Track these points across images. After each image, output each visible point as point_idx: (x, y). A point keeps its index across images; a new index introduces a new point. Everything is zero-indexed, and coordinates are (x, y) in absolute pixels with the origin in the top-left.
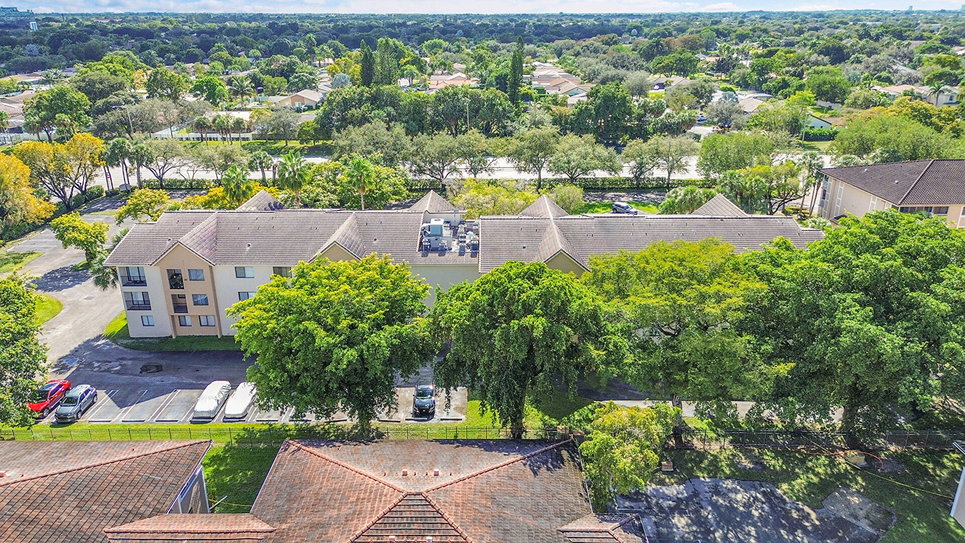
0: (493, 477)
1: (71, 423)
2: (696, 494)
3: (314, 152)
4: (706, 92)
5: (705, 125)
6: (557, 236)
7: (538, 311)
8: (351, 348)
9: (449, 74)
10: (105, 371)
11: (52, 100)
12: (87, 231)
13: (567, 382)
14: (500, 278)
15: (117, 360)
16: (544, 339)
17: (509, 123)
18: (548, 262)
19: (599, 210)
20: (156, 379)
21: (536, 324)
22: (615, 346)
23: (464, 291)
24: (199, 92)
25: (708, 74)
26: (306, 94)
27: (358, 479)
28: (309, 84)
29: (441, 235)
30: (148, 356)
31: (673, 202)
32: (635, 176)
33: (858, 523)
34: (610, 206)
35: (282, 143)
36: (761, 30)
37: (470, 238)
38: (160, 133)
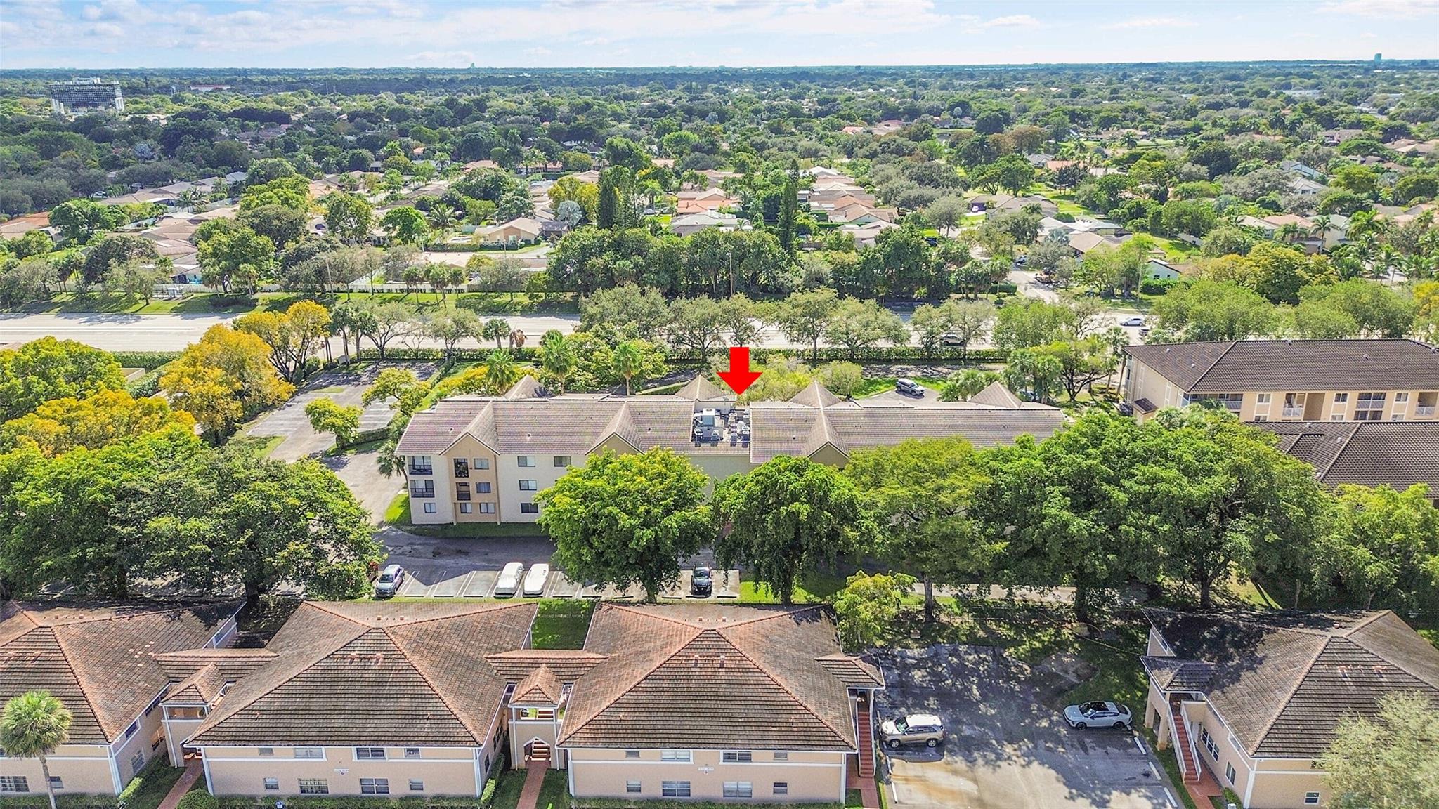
0: (767, 624)
1: (389, 598)
2: (937, 654)
3: (545, 309)
4: (1029, 226)
5: (1026, 269)
6: (825, 427)
7: (803, 499)
8: (648, 528)
9: (702, 189)
10: (400, 554)
11: (233, 247)
12: (343, 417)
13: (828, 558)
14: (771, 472)
15: (408, 545)
16: (807, 522)
17: (780, 274)
18: (812, 457)
19: (881, 387)
20: (451, 562)
21: (801, 510)
22: (867, 528)
23: (739, 481)
24: (391, 225)
25: (1048, 185)
26: (521, 223)
27: (665, 624)
28: (525, 210)
29: (713, 425)
30: (435, 542)
31: (954, 386)
32: (925, 347)
33: (1066, 676)
34: (894, 382)
35: (506, 298)
36: (1136, 111)
37: (741, 427)
38: (354, 283)
